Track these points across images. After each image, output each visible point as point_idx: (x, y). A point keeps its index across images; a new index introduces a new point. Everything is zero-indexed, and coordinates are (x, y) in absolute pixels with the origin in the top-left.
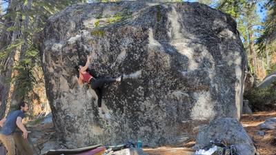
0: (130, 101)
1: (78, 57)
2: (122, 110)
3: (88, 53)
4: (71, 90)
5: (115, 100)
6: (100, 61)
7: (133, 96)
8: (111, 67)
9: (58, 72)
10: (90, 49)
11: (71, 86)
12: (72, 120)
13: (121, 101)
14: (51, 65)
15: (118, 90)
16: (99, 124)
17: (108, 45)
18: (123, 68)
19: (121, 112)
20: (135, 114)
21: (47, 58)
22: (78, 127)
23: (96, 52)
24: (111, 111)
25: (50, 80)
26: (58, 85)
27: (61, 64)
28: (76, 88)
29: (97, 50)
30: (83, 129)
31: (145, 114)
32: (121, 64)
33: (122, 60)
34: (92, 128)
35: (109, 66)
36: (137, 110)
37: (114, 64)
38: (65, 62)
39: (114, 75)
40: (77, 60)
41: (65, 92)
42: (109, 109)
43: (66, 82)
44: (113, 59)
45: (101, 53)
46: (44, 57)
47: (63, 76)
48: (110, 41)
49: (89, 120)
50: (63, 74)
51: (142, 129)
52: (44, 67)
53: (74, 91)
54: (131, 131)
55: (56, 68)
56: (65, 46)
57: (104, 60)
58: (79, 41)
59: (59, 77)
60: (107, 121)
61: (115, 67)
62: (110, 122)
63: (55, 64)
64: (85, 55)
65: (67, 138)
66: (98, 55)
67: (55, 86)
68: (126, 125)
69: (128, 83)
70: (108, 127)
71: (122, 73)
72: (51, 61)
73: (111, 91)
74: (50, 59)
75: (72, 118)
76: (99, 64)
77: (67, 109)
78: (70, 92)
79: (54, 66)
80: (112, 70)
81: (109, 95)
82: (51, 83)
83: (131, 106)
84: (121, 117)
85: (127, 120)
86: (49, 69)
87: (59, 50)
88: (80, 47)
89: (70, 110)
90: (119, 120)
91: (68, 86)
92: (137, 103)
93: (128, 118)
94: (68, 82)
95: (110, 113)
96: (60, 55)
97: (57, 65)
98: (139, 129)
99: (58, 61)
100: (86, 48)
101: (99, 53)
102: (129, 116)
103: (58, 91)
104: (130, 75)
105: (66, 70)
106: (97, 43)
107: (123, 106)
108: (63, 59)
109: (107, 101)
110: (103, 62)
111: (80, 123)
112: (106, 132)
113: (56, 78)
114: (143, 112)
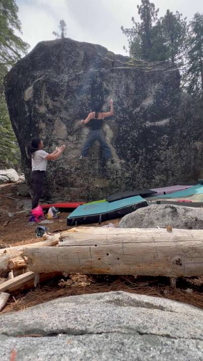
0: (149, 151)
1: (90, 96)
2: (137, 160)
3: (107, 92)
4: (69, 137)
5: (131, 149)
6: (121, 104)
7: (154, 145)
8: (134, 112)
9: (53, 113)
10: (110, 88)
11: (71, 132)
12: (67, 172)
13: (137, 150)
14: (43, 102)
15: (137, 138)
16: (106, 175)
17: (132, 87)
18: (149, 115)
19: (135, 162)
20: (153, 164)
21: (39, 93)
22: (74, 180)
23: (117, 93)
24: (123, 161)
25: (37, 123)
26: (50, 131)
27: (62, 103)
28: (79, 134)
29: (119, 91)
30: (81, 182)
31: (163, 163)
32: (147, 110)
33: (149, 106)
34: (94, 180)
35: (131, 111)
36: (157, 160)
37: (138, 109)
38: (69, 100)
39: (135, 122)
40: (88, 100)
41: (59, 139)
42: (121, 159)
43: (64, 127)
44: (136, 104)
45: (124, 95)
46: (30, 91)
47: (61, 118)
48: (136, 84)
49: (92, 171)
50: (62, 116)
51: (157, 177)
52: (26, 106)
53: (75, 139)
54: (144, 180)
55: (51, 107)
56: (73, 80)
57: (125, 103)
58: (97, 76)
59: (55, 120)
60: (117, 171)
61: (138, 112)
62: (120, 172)
63: (51, 101)
64: (101, 94)
65: (54, 194)
66: (119, 97)
67: (44, 131)
68: (139, 175)
69: (152, 131)
70: (117, 177)
71: (146, 120)
72: (46, 97)
73: (127, 139)
74: (44, 94)
75: (67, 170)
76: (119, 108)
77: (60, 160)
78: (68, 139)
79: (48, 104)
80: (135, 115)
81: (124, 143)
82: (38, 127)
83: (150, 155)
84: (134, 167)
85: (141, 169)
86: (38, 108)
87: (63, 83)
88: (96, 84)
89: (66, 161)
90: (131, 170)
91: (66, 132)
92: (158, 152)
93: (142, 167)
94: (67, 126)
95: (121, 163)
96: (63, 90)
97: (54, 103)
98: (154, 178)
99: (59, 98)
100: (105, 85)
101: (120, 95)
102: (144, 166)
103: (47, 138)
104: (156, 123)
105: (68, 111)
106: (120, 82)
107: (139, 155)
108: (66, 96)
109: (119, 150)
110: (124, 105)
111: (78, 176)
112: (114, 183)
113: (49, 120)
114: (162, 161)
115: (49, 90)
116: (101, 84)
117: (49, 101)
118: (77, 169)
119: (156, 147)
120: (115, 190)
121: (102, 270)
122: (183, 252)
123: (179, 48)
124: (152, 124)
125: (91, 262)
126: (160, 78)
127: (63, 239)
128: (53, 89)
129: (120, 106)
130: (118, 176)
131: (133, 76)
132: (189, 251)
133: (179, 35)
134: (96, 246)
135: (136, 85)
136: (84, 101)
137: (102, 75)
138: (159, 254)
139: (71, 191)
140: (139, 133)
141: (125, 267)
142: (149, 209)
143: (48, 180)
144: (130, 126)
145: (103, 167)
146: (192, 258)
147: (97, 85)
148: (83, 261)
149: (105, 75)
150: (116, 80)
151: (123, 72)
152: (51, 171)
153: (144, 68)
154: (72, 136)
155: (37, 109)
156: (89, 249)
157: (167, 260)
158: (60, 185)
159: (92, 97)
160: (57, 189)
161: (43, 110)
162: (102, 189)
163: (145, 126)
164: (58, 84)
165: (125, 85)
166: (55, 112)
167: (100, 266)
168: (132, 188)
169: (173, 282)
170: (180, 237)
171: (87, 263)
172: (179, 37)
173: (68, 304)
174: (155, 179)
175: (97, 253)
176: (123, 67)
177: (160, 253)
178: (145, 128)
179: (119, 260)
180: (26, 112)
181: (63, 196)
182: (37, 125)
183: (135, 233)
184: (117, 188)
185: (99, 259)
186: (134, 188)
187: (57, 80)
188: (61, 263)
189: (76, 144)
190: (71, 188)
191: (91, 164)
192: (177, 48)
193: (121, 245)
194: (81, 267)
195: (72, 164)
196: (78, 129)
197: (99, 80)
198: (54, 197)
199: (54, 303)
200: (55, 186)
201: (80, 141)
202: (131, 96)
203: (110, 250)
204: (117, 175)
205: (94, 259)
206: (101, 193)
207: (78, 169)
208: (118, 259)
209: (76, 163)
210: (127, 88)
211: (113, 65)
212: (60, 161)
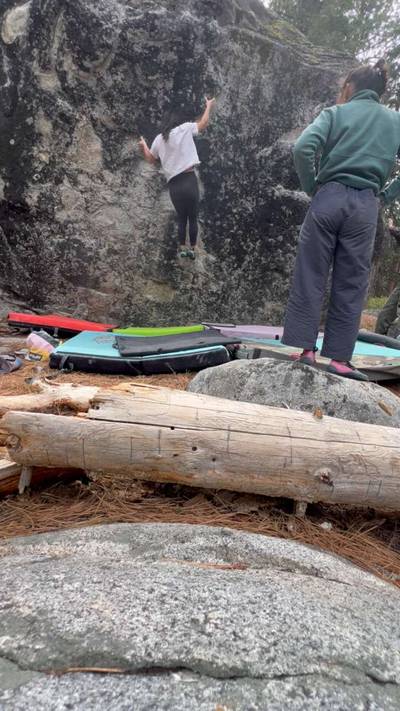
0: (267, 248)
1: (170, 85)
2: (240, 261)
3: (212, 88)
4: (106, 173)
5: (234, 236)
6: (236, 128)
7: (281, 238)
8: (258, 156)
9: (76, 101)
10: (219, 79)
11: (112, 161)
12: (89, 254)
13: (245, 241)
14: (53, 63)
15: (250, 215)
16: (172, 280)
17: (268, 93)
18: (287, 171)
19: (235, 265)
20: (267, 275)
21: (44, 32)
22: (102, 275)
23: (233, 95)
24: (212, 258)
25: (31, 113)
26: (63, 146)
27: (100, 80)
28: (128, 172)
29: (238, 93)
30: (117, 282)
31: (287, 280)
32: (285, 158)
33: (291, 150)
34: (146, 284)
35: (253, 151)
36: (276, 270)
37: (268, 151)
38: (119, 78)
39: (255, 179)
40: (166, 93)
41: (81, 172)
42: (208, 252)
43: (97, 145)
44: (265, 138)
45: (246, 108)
46: (20, 17)
47: (94, 121)
48: (277, 88)
49: (144, 265)
50: (96, 115)
51: (269, 305)
52: (6, 59)
53: (119, 181)
54: (244, 305)
55: (71, 82)
56: (138, 25)
57: (245, 128)
58: (196, 37)
59: (77, 121)
60: (196, 276)
61: (266, 158)
62: (201, 279)
63: (74, 68)
64: (197, 90)
65: (53, 296)
66: (234, 108)
67: (46, 142)
68: (237, 294)
69: (284, 208)
70: (192, 288)
71: (278, 180)
72: (60, 49)
73: (231, 213)
74: (56, 40)
75: (90, 249)
76: (229, 135)
77: (76, 222)
78: (101, 177)
79: (65, 72)
80: (258, 163)
81: (221, 219)
82: (32, 126)
83: (266, 258)
84: (231, 274)
85: (243, 283)
86: (37, 73)
87: (110, 26)
88: (192, 57)
89: (89, 228)
90: (224, 280)
91: (99, 159)
92: (284, 254)
93: (246, 280)
94: (105, 145)
95: (206, 260)
96: (109, 47)
97: (81, 72)
98: (262, 305)
99: (95, 63)
100: (211, 69)
101: (239, 104)
102: (250, 278)
103: (52, 163)
104: (296, 192)
105: (113, 107)
106: (245, 72)
107: (245, 253)
108: (115, 64)
109: (209, 233)
110: (240, 132)
111: (111, 266)
112: (183, 299)
113: (62, 115)
114: (286, 276)
115: (72, 31)
116: (203, 61)
117: (68, 64)
118: (111, 252)
119: (283, 244)
120: (183, 313)
121: (176, 477)
122: (339, 461)
123: (371, 36)
124: (286, 192)
125: (158, 459)
126: (329, 92)
127: (100, 405)
128: (83, 34)
129: (231, 131)
130: (195, 286)
131: (277, 65)
132: (349, 461)
133: (378, 3)
134: (173, 428)
135: (277, 91)
136: (155, 93)
137: (209, 37)
138: (294, 459)
139: (92, 296)
140: (257, 205)
141: (225, 475)
142: (258, 366)
143: (42, 262)
144: (242, 185)
145: (169, 259)
146: (352, 474)
147: (191, 60)
148: (139, 456)
149: (216, 41)
150: (238, 62)
151: (258, 47)
152: (52, 243)
153: (303, 55)
154: (112, 172)
155: (36, 77)
156: (157, 433)
157: (307, 472)
158: (68, 278)
159: (176, 88)
160: (62, 285)
161: (49, 83)
162: (158, 305)
163: (273, 192)
164: (99, 25)
165: (254, 82)
166: (81, 100)
167: (174, 469)
168: (217, 315)
169: (302, 509)
170: (337, 434)
171: (147, 460)
172: (379, 8)
173: (113, 544)
174: (263, 308)
175: (174, 443)
176: (259, 35)
177: (298, 460)
178: (272, 197)
179: (215, 463)
180: (5, 75)
181: (72, 303)
182: (29, 120)
183: (255, 413)
184: (190, 309)
185: (175, 455)
186: (221, 316)
187: (96, 12)
188: (89, 454)
189: (118, 193)
190: (93, 291)
191: (144, 247)
192: (367, 35)
193: (224, 435)
194: (132, 467)
195: (102, 239)
196: (129, 160)
197: (200, 48)
198: (52, 302)
199: (76, 539)
200: (57, 278)
201: (130, 190)
202: (261, 115)
203: (200, 442)
204: (193, 283)
205: (165, 454)
206: (154, 314)
207: (116, 253)
208: (214, 460)
209: (112, 239)
210: (257, 92)
211: (238, 21)
212: (76, 226)
